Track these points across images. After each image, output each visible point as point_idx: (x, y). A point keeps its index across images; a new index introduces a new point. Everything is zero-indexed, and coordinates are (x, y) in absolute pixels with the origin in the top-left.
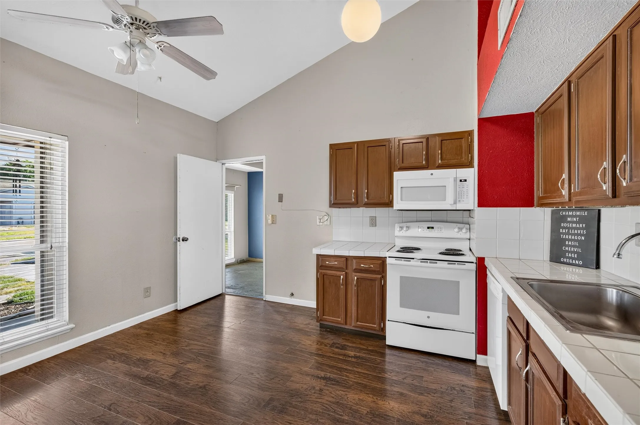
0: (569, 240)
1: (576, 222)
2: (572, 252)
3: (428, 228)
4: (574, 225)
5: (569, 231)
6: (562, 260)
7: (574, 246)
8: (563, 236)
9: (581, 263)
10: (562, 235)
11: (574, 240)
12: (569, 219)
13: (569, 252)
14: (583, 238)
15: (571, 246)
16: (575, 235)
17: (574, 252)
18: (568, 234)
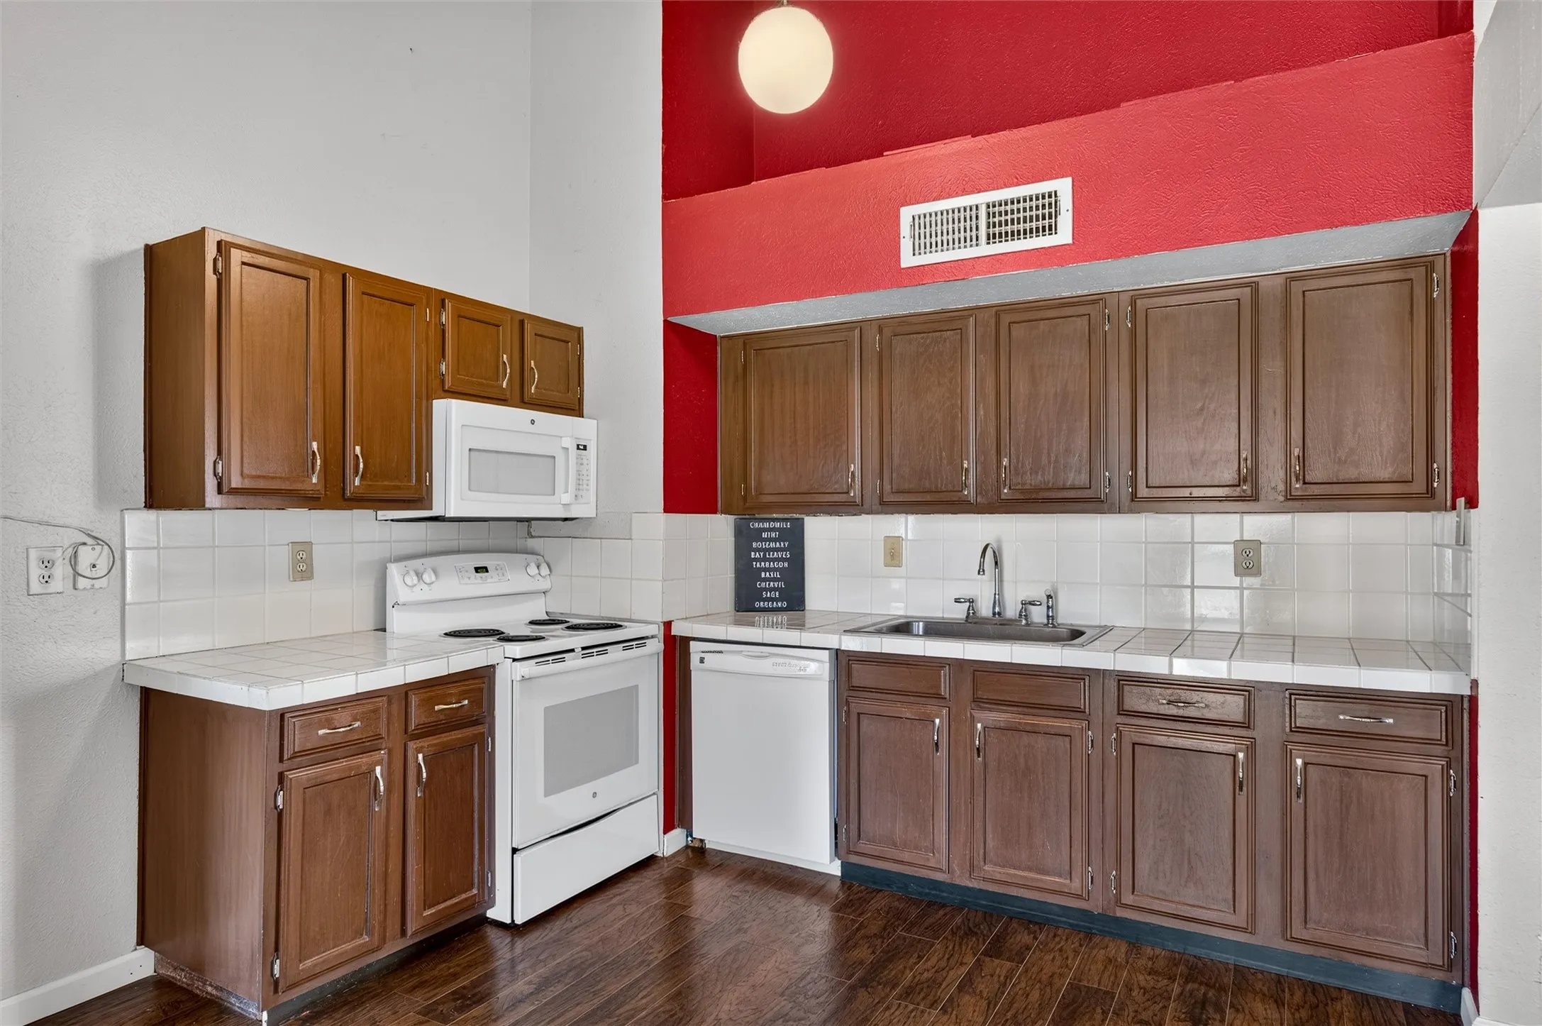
0: (766, 570)
1: (775, 540)
2: (771, 590)
3: (477, 570)
4: (773, 545)
5: (765, 555)
6: (757, 605)
7: (775, 580)
8: (756, 565)
9: (785, 604)
10: (754, 563)
11: (775, 570)
12: (765, 535)
13: (766, 589)
14: (786, 565)
15: (770, 580)
16: (774, 560)
17: (774, 589)
18: (765, 559)
